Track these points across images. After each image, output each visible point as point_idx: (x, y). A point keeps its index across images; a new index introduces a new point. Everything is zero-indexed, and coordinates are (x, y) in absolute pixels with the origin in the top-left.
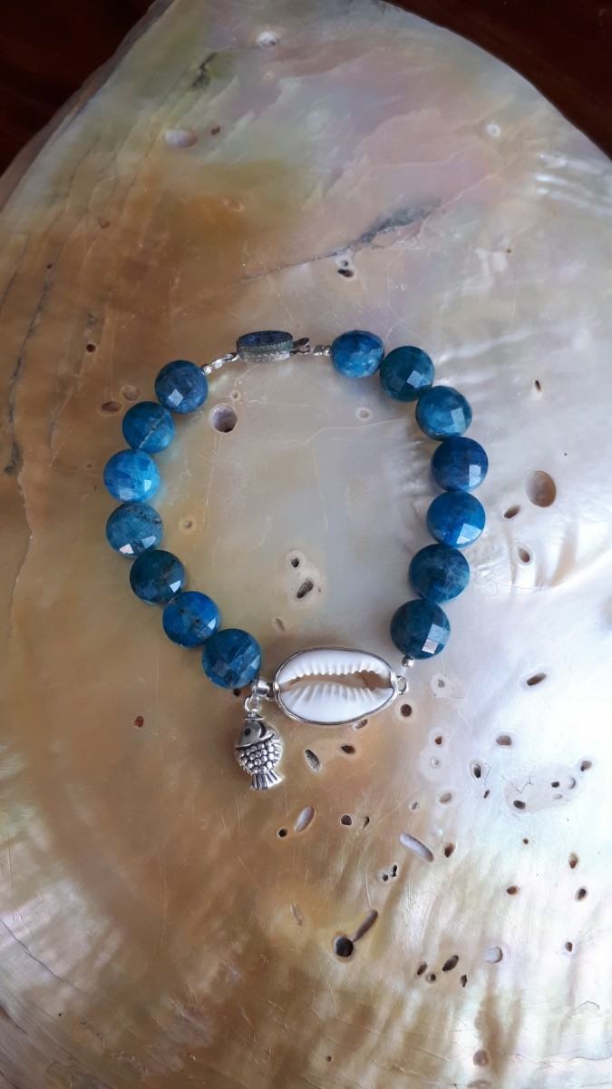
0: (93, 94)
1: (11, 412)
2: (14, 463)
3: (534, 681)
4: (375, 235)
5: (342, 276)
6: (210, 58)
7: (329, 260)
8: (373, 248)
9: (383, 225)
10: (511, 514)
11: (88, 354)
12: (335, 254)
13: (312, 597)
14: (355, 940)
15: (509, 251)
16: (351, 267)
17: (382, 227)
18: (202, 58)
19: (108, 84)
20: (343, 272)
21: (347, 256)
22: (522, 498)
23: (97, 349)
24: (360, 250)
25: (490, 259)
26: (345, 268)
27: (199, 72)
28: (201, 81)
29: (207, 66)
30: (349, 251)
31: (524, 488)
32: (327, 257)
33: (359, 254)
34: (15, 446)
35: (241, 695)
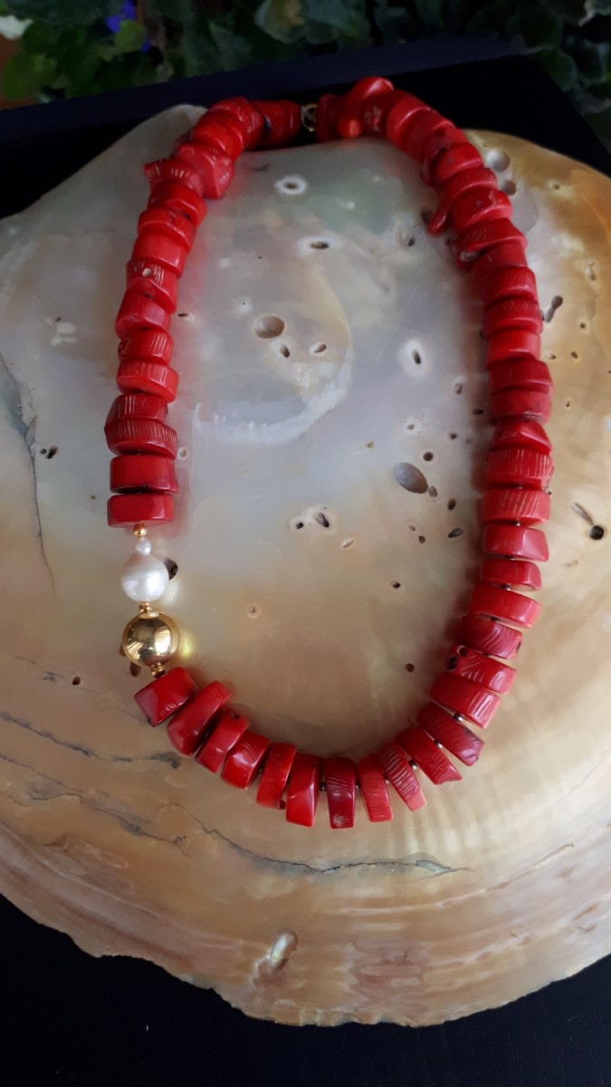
1: (122, 759)
2: (170, 760)
3: (418, 360)
4: (23, 422)
5: (55, 457)
7: (37, 464)
8: (34, 427)
9: (16, 414)
10: (286, 354)
12: (33, 459)
13: (330, 517)
14: (592, 524)
15: (59, 319)
16: (48, 448)
20: (50, 456)
21: (37, 448)
22: (276, 344)
23: (78, 675)
24: (34, 437)
25: (62, 335)
26: (48, 453)
30: (32, 447)
31: (267, 340)
32: (34, 466)
33: (37, 439)
34: (154, 758)
35: (400, 582)
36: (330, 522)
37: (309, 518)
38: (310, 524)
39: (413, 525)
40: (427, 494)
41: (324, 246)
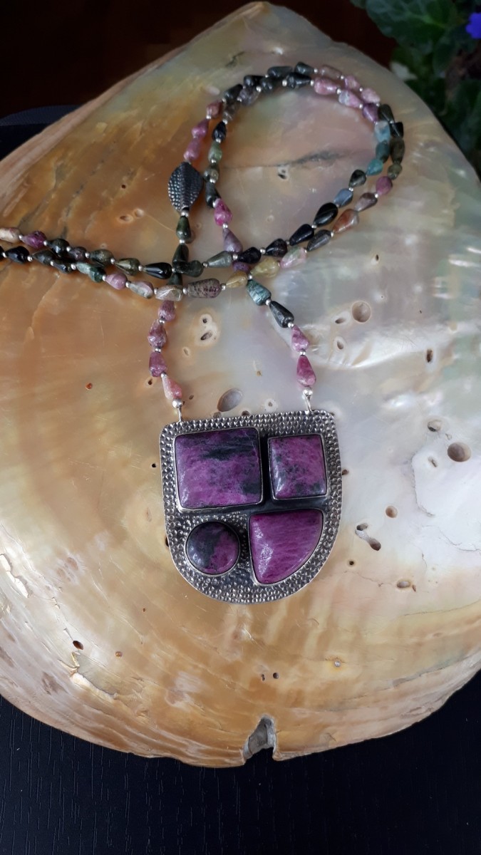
0: (168, 61)
4: (306, 161)
5: (280, 178)
6: (241, 54)
7: (276, 168)
8: (303, 168)
9: (312, 157)
10: (338, 322)
11: (121, 189)
12: (279, 166)
13: (208, 342)
16: (287, 174)
18: (235, 53)
19: (177, 57)
20: (280, 176)
21: (286, 168)
22: (347, 315)
23: (127, 187)
24: (295, 167)
26: (283, 174)
27: (231, 60)
28: (231, 64)
29: (237, 58)
30: (288, 166)
31: (351, 309)
32: (274, 166)
33: (293, 169)
34: (65, 229)
35: (152, 385)
36: (204, 341)
37: (210, 327)
38: (205, 327)
39: (194, 398)
40: (217, 411)
41: (429, 358)
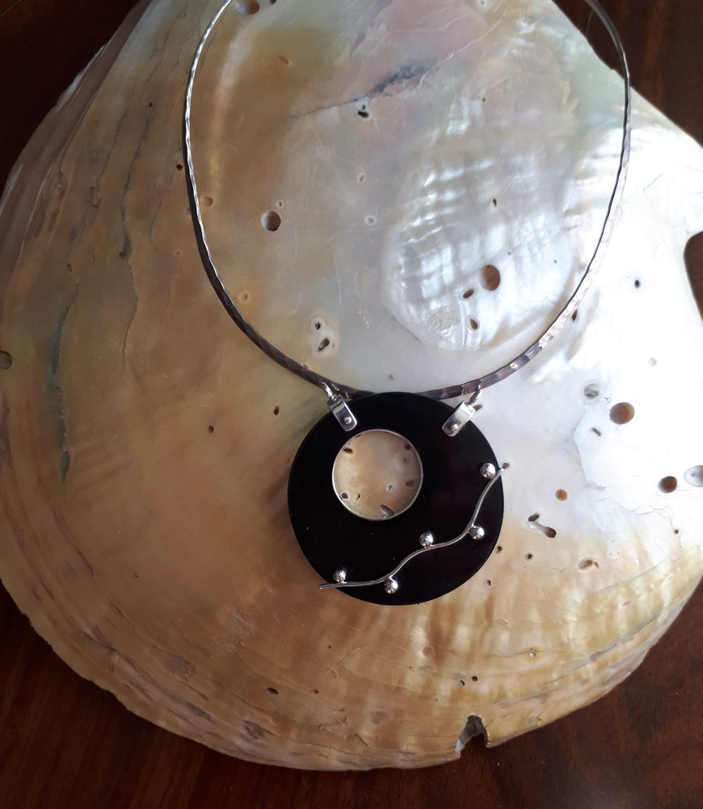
1: (124, 213)
2: (126, 250)
4: (386, 86)
5: (360, 117)
7: (353, 104)
10: (466, 295)
11: (178, 172)
12: (356, 100)
13: (329, 349)
15: (484, 100)
16: (367, 110)
17: (392, 79)
20: (361, 114)
21: (365, 102)
22: (477, 284)
24: (375, 97)
25: (470, 105)
26: (363, 111)
30: (367, 98)
31: (478, 276)
32: (351, 102)
33: (374, 100)
34: (127, 237)
35: (279, 414)
36: (322, 351)
37: (324, 333)
38: (320, 334)
